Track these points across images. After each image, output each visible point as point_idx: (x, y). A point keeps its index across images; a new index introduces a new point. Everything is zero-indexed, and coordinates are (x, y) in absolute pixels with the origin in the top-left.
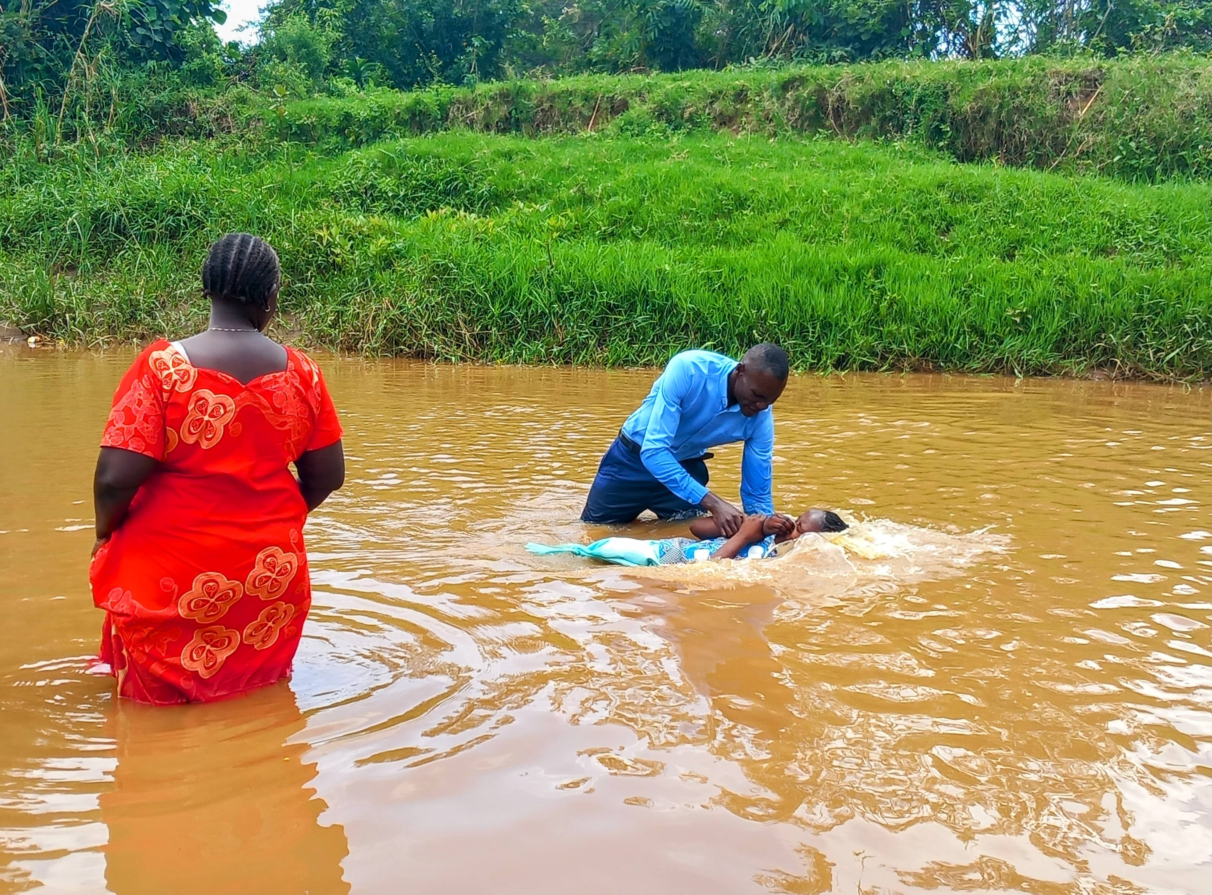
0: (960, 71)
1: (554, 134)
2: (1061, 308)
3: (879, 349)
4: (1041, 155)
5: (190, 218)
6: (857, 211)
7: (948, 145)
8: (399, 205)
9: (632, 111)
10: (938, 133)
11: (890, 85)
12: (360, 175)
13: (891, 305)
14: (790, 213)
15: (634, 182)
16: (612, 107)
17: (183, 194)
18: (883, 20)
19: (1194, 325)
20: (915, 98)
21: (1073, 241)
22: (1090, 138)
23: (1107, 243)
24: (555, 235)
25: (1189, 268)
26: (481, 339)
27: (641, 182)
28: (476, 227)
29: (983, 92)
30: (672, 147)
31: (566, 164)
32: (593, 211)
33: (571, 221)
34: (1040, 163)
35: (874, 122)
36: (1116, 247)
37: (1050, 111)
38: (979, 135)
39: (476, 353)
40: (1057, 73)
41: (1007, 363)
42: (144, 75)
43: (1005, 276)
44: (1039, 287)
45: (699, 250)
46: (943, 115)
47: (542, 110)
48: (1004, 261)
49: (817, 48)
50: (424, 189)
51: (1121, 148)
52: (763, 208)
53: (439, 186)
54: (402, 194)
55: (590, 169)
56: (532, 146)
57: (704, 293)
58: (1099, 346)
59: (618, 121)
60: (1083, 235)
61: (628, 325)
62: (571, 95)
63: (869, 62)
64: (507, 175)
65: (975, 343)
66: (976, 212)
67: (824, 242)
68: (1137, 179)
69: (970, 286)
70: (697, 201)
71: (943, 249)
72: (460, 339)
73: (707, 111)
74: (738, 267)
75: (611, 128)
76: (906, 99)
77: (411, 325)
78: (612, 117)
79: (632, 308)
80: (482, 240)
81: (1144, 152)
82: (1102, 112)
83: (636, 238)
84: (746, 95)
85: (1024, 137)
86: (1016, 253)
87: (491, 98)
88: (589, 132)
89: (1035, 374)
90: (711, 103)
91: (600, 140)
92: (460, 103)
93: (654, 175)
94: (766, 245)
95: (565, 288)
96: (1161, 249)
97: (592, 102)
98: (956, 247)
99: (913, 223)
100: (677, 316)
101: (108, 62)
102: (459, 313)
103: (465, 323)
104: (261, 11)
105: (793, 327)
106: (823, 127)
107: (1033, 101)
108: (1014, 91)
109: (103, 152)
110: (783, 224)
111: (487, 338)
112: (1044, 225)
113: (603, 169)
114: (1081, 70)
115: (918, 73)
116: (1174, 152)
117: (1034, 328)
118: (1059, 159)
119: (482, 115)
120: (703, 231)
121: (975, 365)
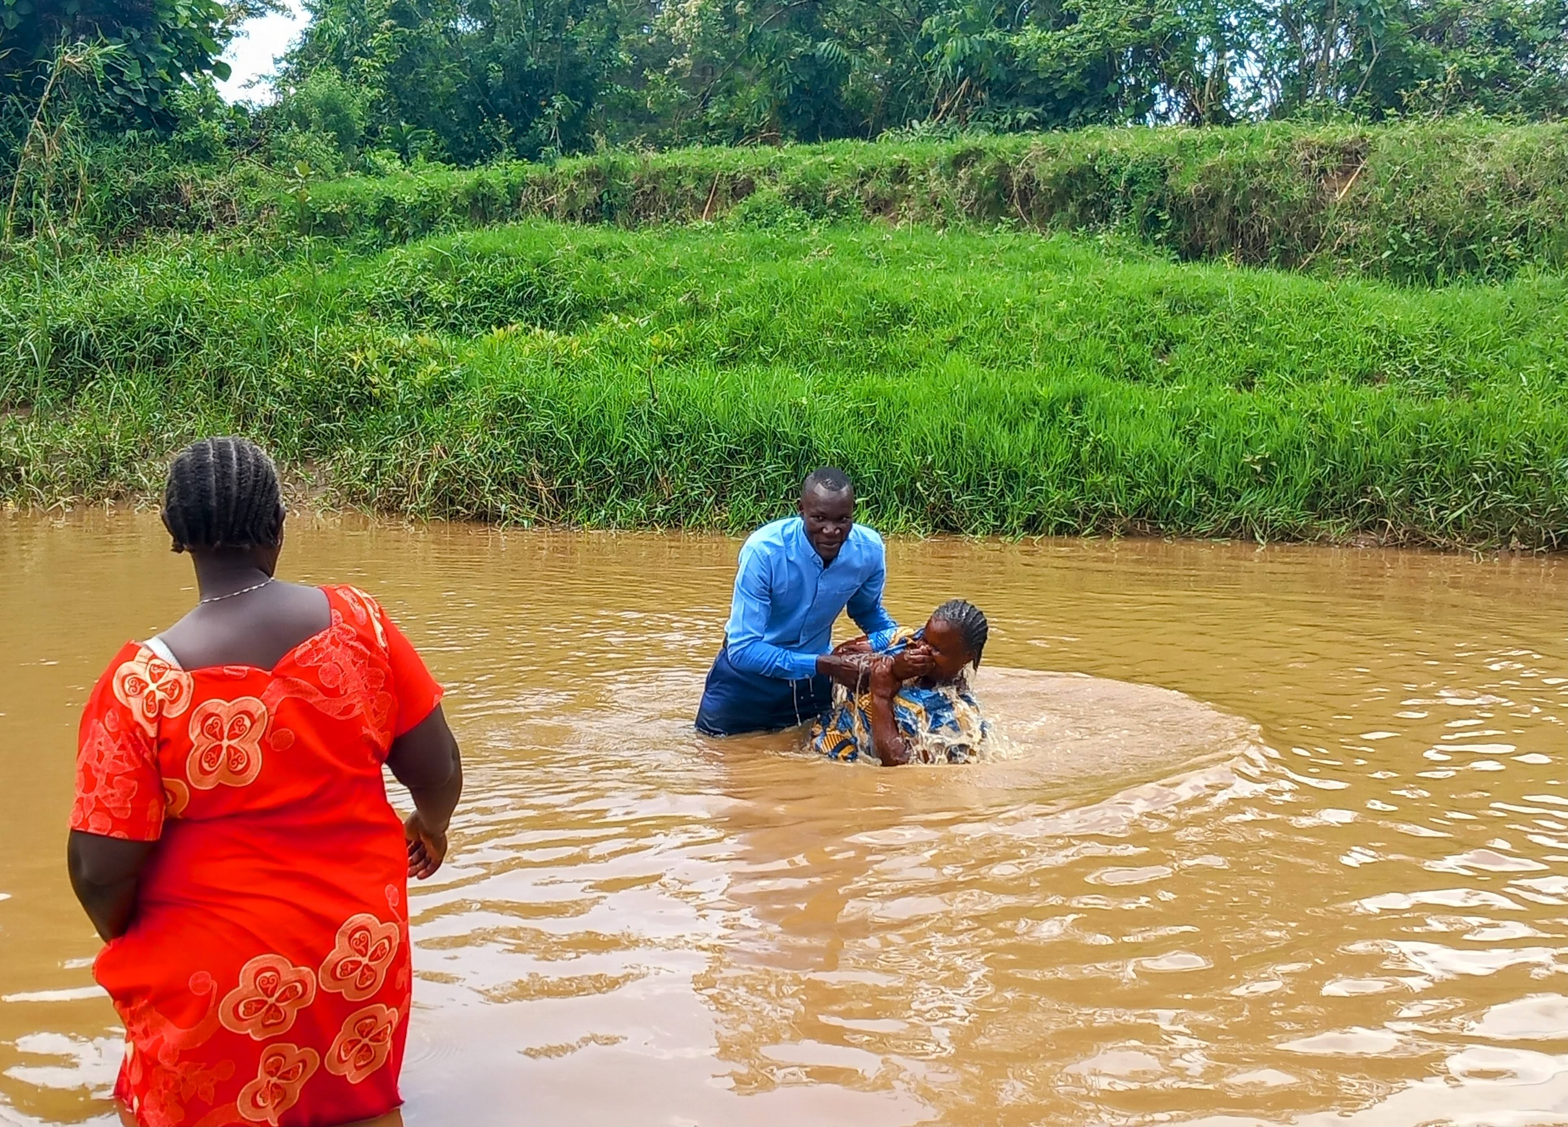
0: (1181, 143)
1: (658, 224)
2: (1313, 453)
3: (1080, 507)
4: (1287, 251)
5: (181, 338)
6: (1050, 325)
7: (1167, 238)
8: (456, 318)
9: (758, 194)
10: (1154, 222)
11: (1091, 160)
12: (404, 281)
13: (1095, 449)
14: (964, 329)
15: (762, 287)
16: (734, 189)
17: (171, 307)
18: (1084, 74)
19: (1486, 474)
20: (1124, 177)
21: (1330, 364)
22: (1350, 228)
23: (1372, 366)
24: (660, 359)
25: (1480, 400)
26: (562, 496)
27: (771, 288)
28: (555, 348)
29: (1211, 169)
30: (812, 242)
31: (673, 264)
32: (709, 326)
33: (680, 339)
34: (1286, 261)
35: (1072, 208)
36: (1385, 373)
37: (1298, 193)
38: (1207, 225)
39: (556, 515)
40: (1308, 144)
41: (1245, 524)
42: (121, 149)
43: (1242, 411)
44: (1286, 423)
45: (846, 377)
46: (1161, 199)
47: (643, 193)
48: (1240, 391)
49: (999, 108)
50: (489, 297)
51: (1391, 241)
52: (930, 322)
53: (508, 293)
54: (459, 304)
55: (705, 271)
56: (628, 239)
57: (852, 435)
58: (1364, 503)
59: (741, 207)
60: (1342, 356)
61: (755, 476)
62: (680, 173)
63: (1066, 131)
64: (596, 278)
65: (1204, 499)
66: (1203, 327)
67: (1008, 367)
68: (1412, 283)
69: (1197, 424)
70: (845, 314)
71: (1162, 376)
72: (534, 496)
73: (857, 194)
74: (896, 400)
75: (732, 217)
76: (1113, 178)
77: (470, 478)
78: (734, 202)
79: (759, 453)
80: (563, 365)
81: (1422, 246)
82: (1365, 194)
83: (764, 362)
84: (907, 173)
85: (1265, 228)
86: (1255, 380)
87: (576, 178)
88: (703, 222)
89: (1282, 539)
90: (862, 183)
91: (718, 232)
92: (535, 184)
93: (788, 279)
94: (933, 372)
95: (672, 428)
96: (1443, 374)
97: (708, 182)
98: (1178, 372)
99: (1123, 342)
101: (75, 132)
102: (533, 462)
103: (541, 475)
104: (277, 61)
105: (969, 478)
106: (1007, 214)
107: (1278, 181)
108: (1251, 168)
109: (67, 251)
110: (955, 343)
111: (570, 495)
112: (1290, 344)
113: (722, 270)
114: (1338, 140)
115: (1128, 145)
116: (1460, 246)
117: (1279, 479)
118: (1311, 256)
119: (563, 200)
120: (852, 353)
121: (1205, 527)
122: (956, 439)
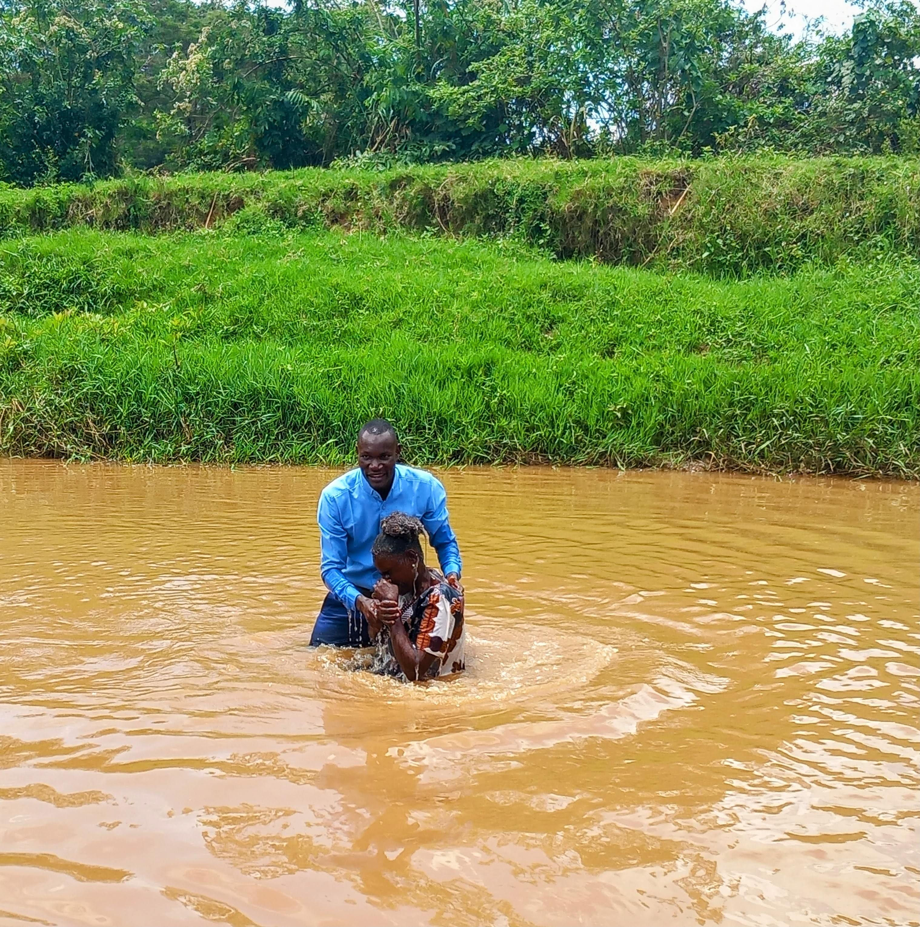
0: (557, 173)
1: (173, 231)
2: (658, 403)
3: (492, 444)
4: (634, 252)
6: (467, 309)
7: (548, 242)
8: (23, 303)
9: (247, 209)
10: (538, 232)
11: (491, 185)
13: (501, 402)
14: (404, 313)
15: (253, 281)
16: (228, 205)
18: (482, 119)
19: (781, 418)
20: (516, 198)
21: (668, 338)
22: (679, 235)
23: (698, 339)
24: (179, 334)
25: (776, 364)
26: (111, 439)
27: (260, 282)
28: (102, 328)
29: (578, 193)
30: (289, 245)
31: (186, 262)
32: (215, 310)
33: (194, 320)
34: (634, 260)
35: (478, 220)
36: (708, 344)
37: (643, 210)
38: (576, 233)
39: (106, 452)
40: (648, 174)
41: (610, 455)
43: (606, 373)
44: (638, 382)
45: (318, 349)
46: (543, 214)
47: (160, 208)
48: (604, 358)
49: (421, 141)
50: (48, 287)
51: (709, 245)
52: (379, 308)
53: (62, 284)
54: (26, 292)
55: (210, 268)
56: (151, 243)
57: (325, 393)
58: (694, 440)
59: (234, 219)
60: (676, 332)
61: (253, 423)
62: (187, 193)
63: (472, 163)
64: (128, 273)
65: (580, 438)
66: (576, 311)
67: (436, 341)
68: (724, 276)
69: (574, 383)
70: (316, 301)
71: (548, 347)
72: (89, 438)
73: (320, 209)
74: (355, 366)
75: (227, 226)
76: (508, 198)
77: (41, 425)
78: (229, 214)
80: (108, 341)
81: (731, 248)
82: (690, 211)
83: (257, 337)
84: (356, 193)
85: (618, 235)
86: (615, 350)
87: (110, 196)
88: (207, 230)
89: (636, 466)
90: (323, 201)
91: (218, 238)
92: (79, 201)
93: (272, 275)
94: (382, 344)
95: (191, 387)
96: (749, 345)
97: (209, 200)
98: (559, 345)
99: (519, 322)
100: (299, 415)
102: (89, 414)
103: (94, 423)
105: (410, 424)
106: (430, 224)
107: (626, 201)
108: (608, 192)
110: (398, 323)
111: (116, 438)
112: (640, 323)
113: (222, 267)
114: (670, 170)
115: (517, 173)
116: (758, 248)
117: (634, 423)
118: (651, 255)
119: (101, 212)
120: (321, 330)
121: (581, 458)
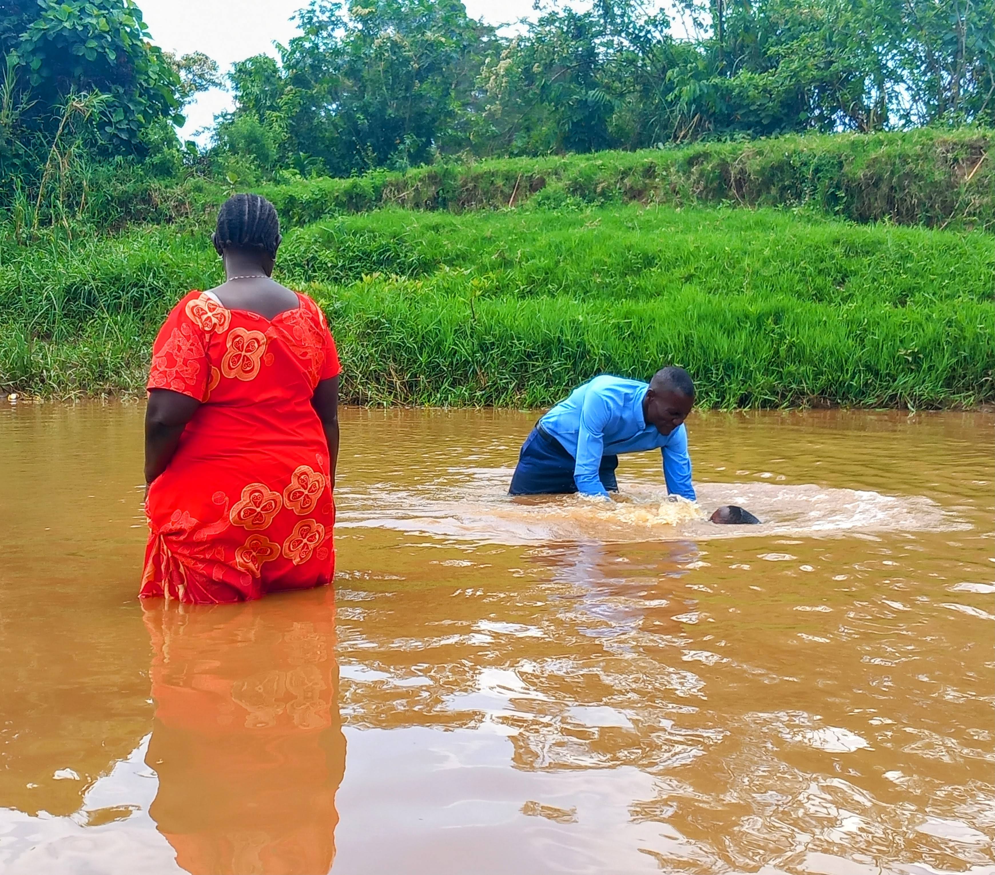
0: (853, 142)
1: (478, 211)
2: (950, 348)
3: (780, 388)
4: (931, 217)
5: (152, 290)
6: (758, 265)
7: (844, 209)
8: (338, 274)
9: (548, 188)
10: (834, 199)
11: (788, 157)
12: (302, 249)
13: (790, 348)
14: (695, 269)
15: (550, 246)
16: (531, 186)
17: (145, 268)
18: (782, 104)
20: (812, 168)
21: (961, 288)
22: (976, 200)
24: (478, 293)
26: (411, 386)
27: (557, 246)
28: (406, 287)
29: (875, 160)
30: (586, 217)
31: (488, 234)
32: (513, 273)
33: (493, 282)
34: (929, 223)
35: (774, 191)
37: (938, 176)
38: (872, 200)
39: (406, 399)
40: (944, 142)
41: (900, 398)
42: (111, 168)
43: (898, 320)
44: (930, 328)
45: (610, 303)
46: (839, 182)
47: (467, 190)
48: (896, 307)
49: (721, 132)
50: (360, 260)
52: (670, 265)
53: (373, 256)
54: (340, 264)
55: (510, 238)
56: (457, 220)
57: (614, 341)
58: (986, 380)
59: (536, 197)
60: (970, 283)
61: (545, 370)
62: (493, 175)
63: (770, 138)
64: (434, 245)
65: (869, 381)
66: (869, 265)
67: (727, 293)
69: (865, 330)
70: (609, 261)
71: (839, 298)
72: (391, 385)
73: (618, 186)
74: (646, 317)
75: (529, 203)
76: (804, 169)
77: (347, 374)
78: (531, 194)
79: (549, 354)
80: (412, 298)
82: (987, 176)
83: (552, 295)
84: (654, 171)
85: (915, 201)
86: (908, 299)
87: (421, 180)
88: (509, 208)
89: (927, 408)
91: (520, 214)
92: (392, 185)
93: (569, 240)
94: (672, 297)
95: (487, 338)
97: (513, 182)
98: (851, 295)
99: (810, 275)
100: (590, 362)
101: (80, 156)
102: (391, 363)
103: (396, 371)
104: (216, 118)
105: (698, 370)
106: (726, 197)
107: (922, 167)
108: (904, 158)
109: (75, 235)
111: (416, 385)
112: (933, 275)
113: (522, 238)
114: (967, 139)
115: (814, 146)
117: (925, 366)
118: (948, 220)
119: (412, 195)
120: (614, 287)
121: (871, 401)
122: (688, 342)
